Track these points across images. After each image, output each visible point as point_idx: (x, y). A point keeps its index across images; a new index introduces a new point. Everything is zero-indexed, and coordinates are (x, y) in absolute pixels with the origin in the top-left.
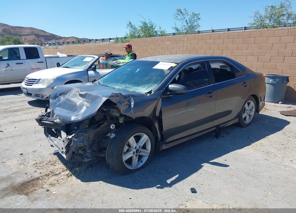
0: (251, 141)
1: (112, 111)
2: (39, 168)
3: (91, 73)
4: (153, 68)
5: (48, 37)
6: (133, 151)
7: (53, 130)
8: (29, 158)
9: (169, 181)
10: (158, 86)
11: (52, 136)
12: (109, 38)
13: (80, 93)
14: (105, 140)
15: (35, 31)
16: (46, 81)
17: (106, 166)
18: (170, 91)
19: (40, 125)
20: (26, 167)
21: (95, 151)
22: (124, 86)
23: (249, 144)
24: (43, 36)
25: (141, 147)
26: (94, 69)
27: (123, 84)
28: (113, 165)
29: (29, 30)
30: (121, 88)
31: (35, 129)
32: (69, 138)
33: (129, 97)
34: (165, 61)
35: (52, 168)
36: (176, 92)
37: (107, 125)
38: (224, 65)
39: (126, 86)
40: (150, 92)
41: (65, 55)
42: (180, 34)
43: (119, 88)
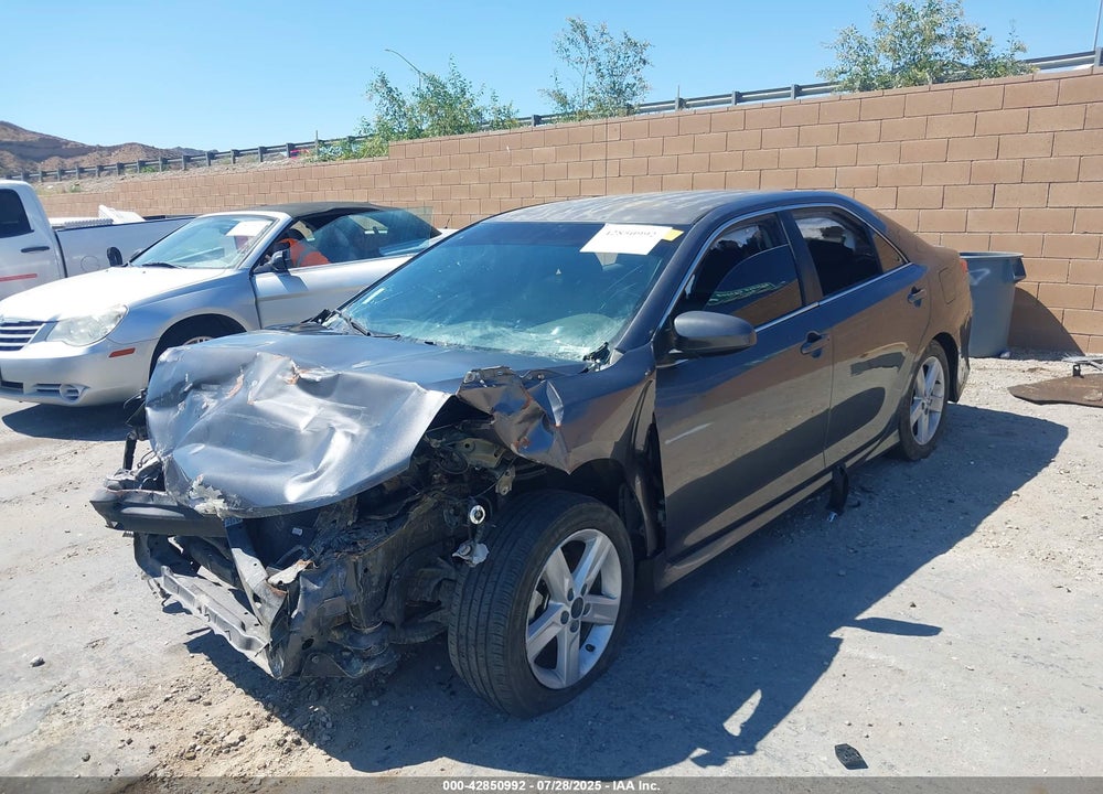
0: (966, 514)
1: (467, 446)
2: (140, 722)
3: (267, 281)
4: (583, 250)
5: (30, 147)
6: (561, 611)
7: (171, 540)
8: (76, 676)
9: (733, 726)
10: (626, 324)
11: (175, 569)
12: (261, 148)
13: (303, 376)
14: (427, 570)
16: (84, 326)
17: (441, 684)
18: (682, 341)
19: (116, 528)
20: (78, 723)
21: (393, 625)
22: (477, 333)
23: (968, 530)
24: (10, 143)
25: (587, 591)
26: (281, 268)
27: (469, 324)
28: (486, 680)
30: (462, 341)
31: (69, 539)
32: (285, 582)
33: (536, 380)
34: (626, 219)
35: (197, 717)
36: (707, 344)
37: (434, 508)
38: (835, 224)
39: (485, 332)
40: (602, 354)
41: (133, 217)
42: (572, 119)
43: (453, 342)
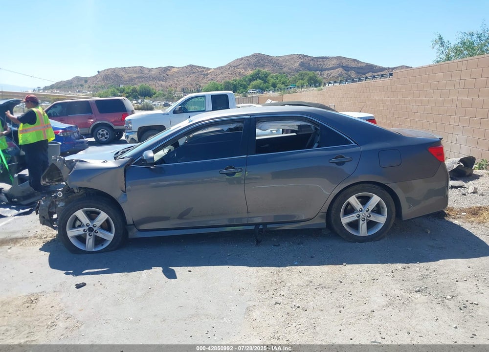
5: (362, 69)
6: (84, 228)
15: (344, 61)
24: (355, 68)
25: (98, 227)
29: (335, 61)
